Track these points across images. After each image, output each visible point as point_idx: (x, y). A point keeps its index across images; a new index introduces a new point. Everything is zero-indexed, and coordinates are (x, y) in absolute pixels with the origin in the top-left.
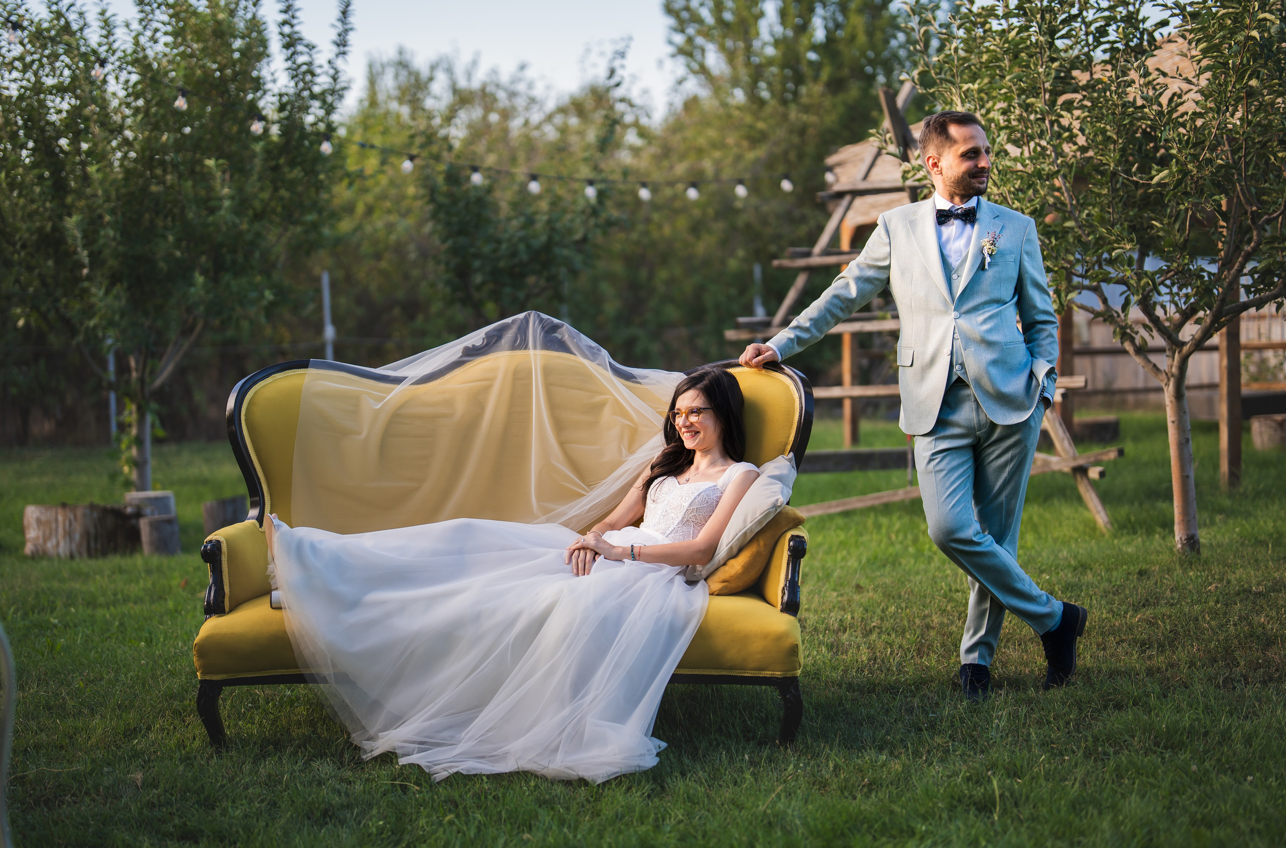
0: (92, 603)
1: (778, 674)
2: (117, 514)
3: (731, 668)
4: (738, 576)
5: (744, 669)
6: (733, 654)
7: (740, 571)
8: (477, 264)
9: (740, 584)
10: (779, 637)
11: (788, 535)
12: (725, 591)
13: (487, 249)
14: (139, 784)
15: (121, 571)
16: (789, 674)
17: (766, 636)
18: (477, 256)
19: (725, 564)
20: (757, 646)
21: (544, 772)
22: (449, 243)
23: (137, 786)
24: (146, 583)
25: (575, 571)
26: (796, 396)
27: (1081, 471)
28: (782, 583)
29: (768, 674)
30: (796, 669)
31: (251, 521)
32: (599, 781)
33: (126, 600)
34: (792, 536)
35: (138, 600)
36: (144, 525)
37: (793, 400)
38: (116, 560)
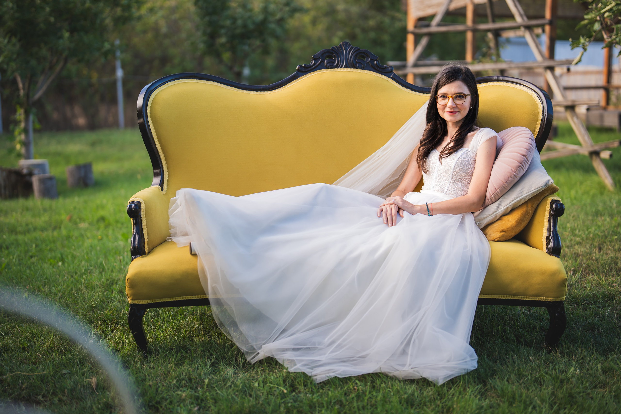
0: (13, 230)
1: (550, 299)
2: (18, 174)
3: (515, 294)
4: (512, 228)
5: (525, 295)
6: (517, 285)
7: (514, 225)
8: (223, 31)
9: (514, 234)
10: (554, 274)
11: (549, 200)
12: (503, 239)
13: (228, 23)
14: (94, 387)
15: (28, 209)
16: (559, 299)
17: (543, 273)
18: (223, 27)
19: (499, 219)
20: (537, 280)
21: (396, 374)
22: (207, 19)
23: (92, 388)
24: (45, 218)
25: (385, 222)
26: (539, 102)
27: (595, 154)
28: (545, 234)
29: (542, 299)
30: (563, 296)
31: (155, 186)
32: (441, 382)
33: (35, 229)
34: (552, 200)
35: (43, 230)
36: (35, 181)
37: (537, 105)
38: (21, 202)
